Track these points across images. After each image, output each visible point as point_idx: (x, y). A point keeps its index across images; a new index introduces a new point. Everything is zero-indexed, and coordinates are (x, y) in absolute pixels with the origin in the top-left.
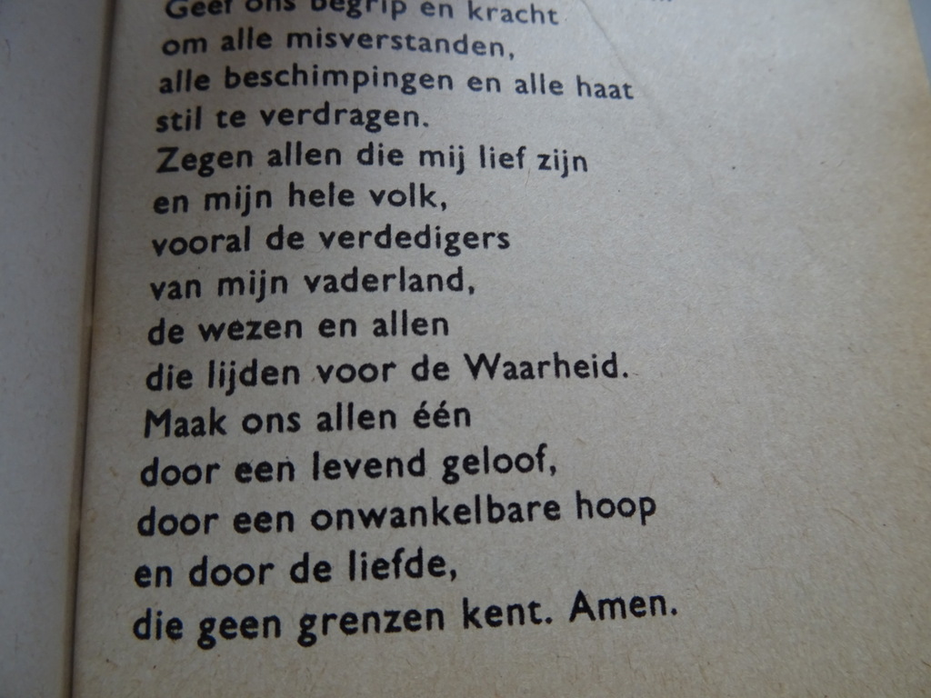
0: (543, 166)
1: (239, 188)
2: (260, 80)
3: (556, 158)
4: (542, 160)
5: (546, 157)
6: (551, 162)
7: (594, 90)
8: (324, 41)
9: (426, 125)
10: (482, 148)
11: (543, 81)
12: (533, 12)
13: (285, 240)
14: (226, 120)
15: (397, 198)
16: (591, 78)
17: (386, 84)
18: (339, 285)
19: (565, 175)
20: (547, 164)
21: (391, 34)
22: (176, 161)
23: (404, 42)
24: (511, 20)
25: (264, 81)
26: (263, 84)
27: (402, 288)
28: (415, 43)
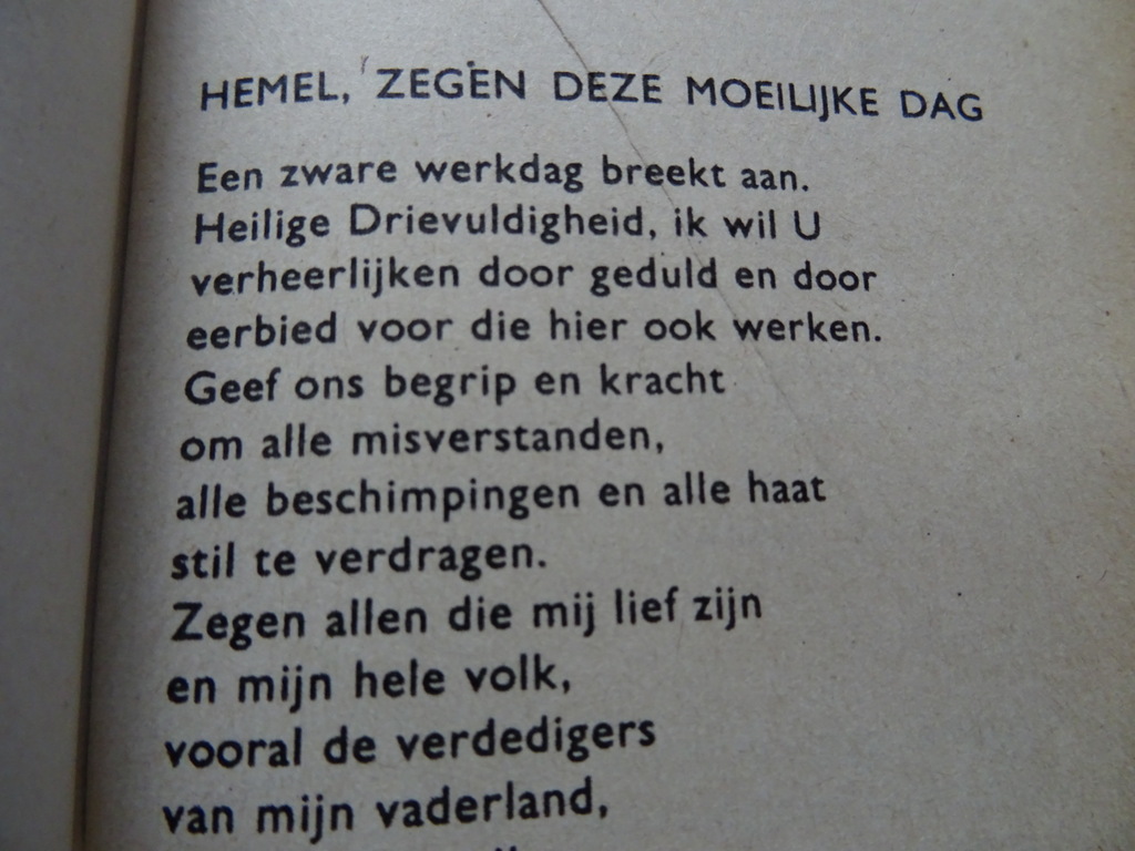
0: (701, 616)
1: (286, 669)
2: (316, 505)
3: (719, 601)
4: (699, 605)
5: (704, 601)
6: (711, 609)
7: (772, 491)
8: (403, 444)
9: (542, 564)
10: (619, 593)
11: (702, 483)
12: (691, 375)
13: (350, 750)
14: (268, 564)
15: (503, 679)
16: (767, 475)
17: (487, 505)
18: (424, 816)
19: (731, 626)
20: (707, 612)
21: (494, 428)
22: (199, 625)
23: (512, 438)
24: (659, 391)
25: (322, 507)
26: (320, 511)
27: (510, 815)
28: (528, 439)
